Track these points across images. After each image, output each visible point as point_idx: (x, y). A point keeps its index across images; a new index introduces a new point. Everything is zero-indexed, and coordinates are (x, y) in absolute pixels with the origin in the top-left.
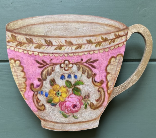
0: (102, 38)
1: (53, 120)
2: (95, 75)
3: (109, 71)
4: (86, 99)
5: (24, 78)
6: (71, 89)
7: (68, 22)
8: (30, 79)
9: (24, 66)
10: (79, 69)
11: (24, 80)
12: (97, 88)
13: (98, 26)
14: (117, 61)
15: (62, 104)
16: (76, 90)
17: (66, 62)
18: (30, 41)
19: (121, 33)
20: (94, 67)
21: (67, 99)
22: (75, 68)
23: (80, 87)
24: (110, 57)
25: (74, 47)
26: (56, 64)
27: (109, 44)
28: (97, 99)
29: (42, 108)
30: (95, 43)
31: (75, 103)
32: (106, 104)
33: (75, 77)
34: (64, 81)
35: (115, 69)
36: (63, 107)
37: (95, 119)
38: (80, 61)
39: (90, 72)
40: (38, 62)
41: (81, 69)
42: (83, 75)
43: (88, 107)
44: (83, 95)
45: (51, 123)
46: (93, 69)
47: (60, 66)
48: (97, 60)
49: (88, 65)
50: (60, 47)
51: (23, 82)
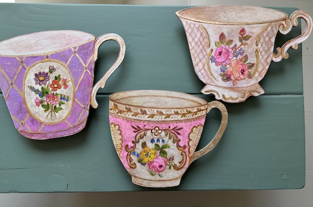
0: (187, 111)
1: (142, 177)
2: (179, 140)
3: (191, 138)
4: (171, 161)
5: (121, 140)
6: (159, 151)
7: (160, 96)
8: (126, 141)
9: (122, 130)
10: (166, 135)
11: (121, 141)
12: (181, 152)
13: (184, 101)
14: (198, 130)
15: (150, 164)
16: (163, 153)
17: (157, 128)
18: (129, 110)
19: (202, 108)
20: (179, 134)
21: (155, 160)
22: (163, 134)
23: (166, 150)
24: (192, 127)
25: (164, 117)
26: (148, 130)
27: (192, 116)
28: (180, 161)
29: (133, 166)
30: (181, 114)
31: (161, 164)
32: (187, 166)
33: (163, 141)
34: (154, 144)
35: (196, 136)
36: (151, 167)
37: (177, 178)
38: (168, 128)
39: (175, 138)
40: (133, 127)
41: (169, 134)
42: (170, 140)
43: (172, 168)
44: (168, 157)
45: (140, 180)
46: (178, 136)
47: (151, 132)
48: (182, 128)
49: (174, 132)
50: (152, 116)
51: (120, 143)
